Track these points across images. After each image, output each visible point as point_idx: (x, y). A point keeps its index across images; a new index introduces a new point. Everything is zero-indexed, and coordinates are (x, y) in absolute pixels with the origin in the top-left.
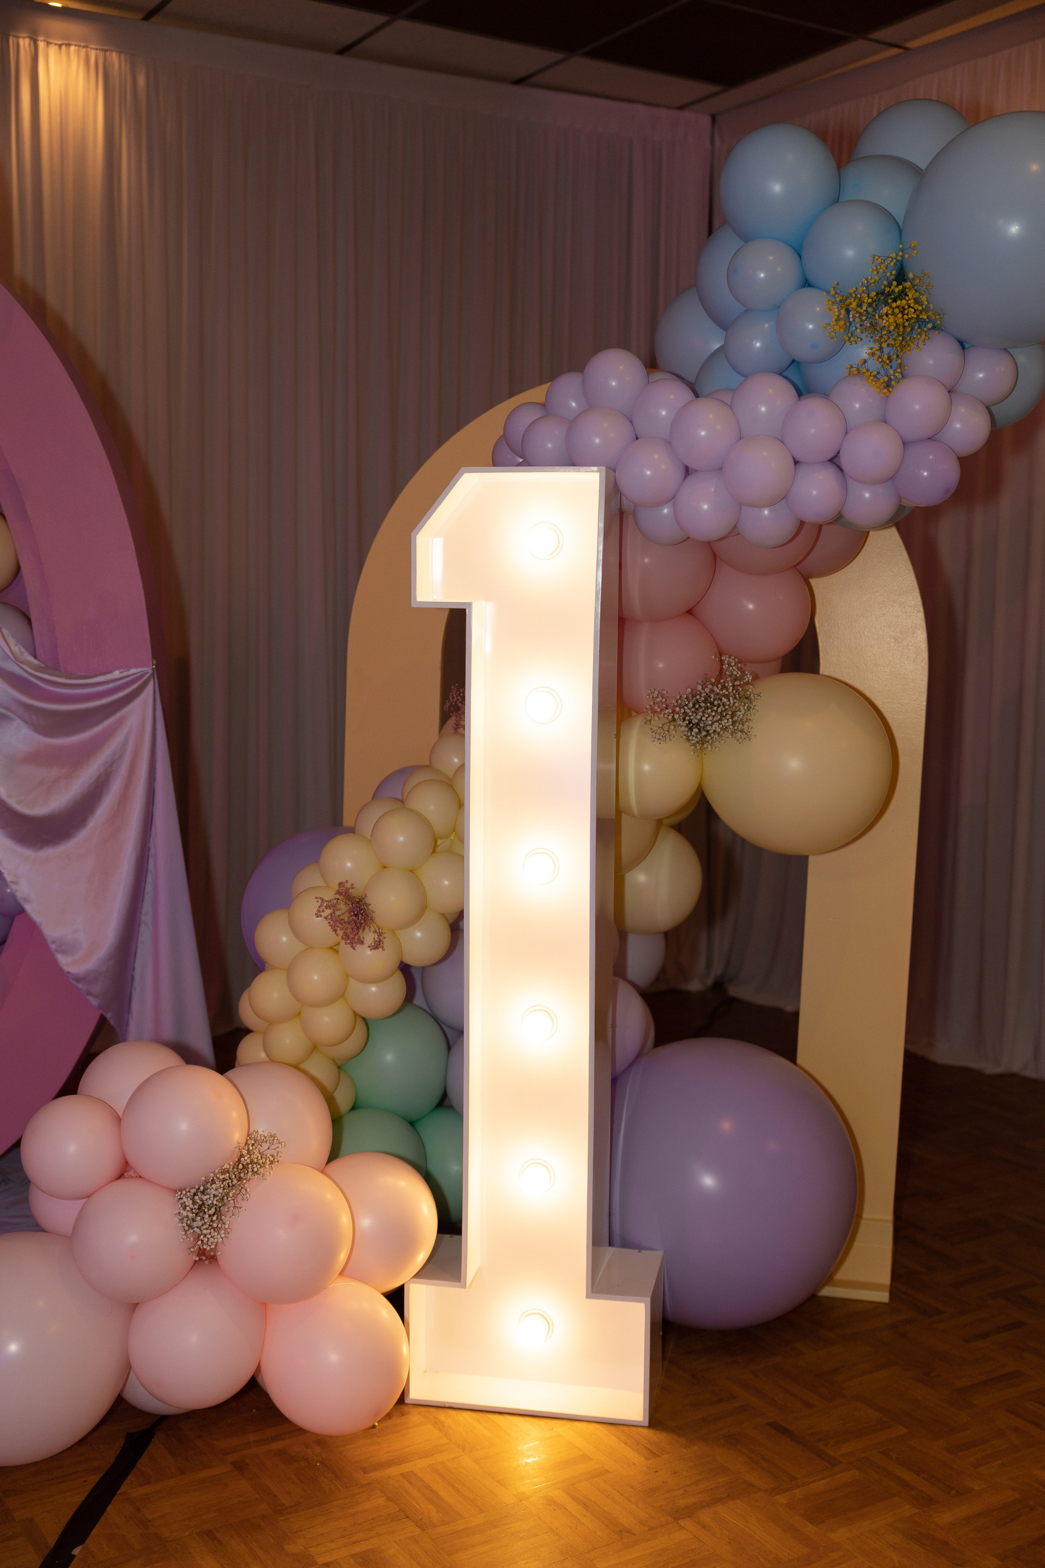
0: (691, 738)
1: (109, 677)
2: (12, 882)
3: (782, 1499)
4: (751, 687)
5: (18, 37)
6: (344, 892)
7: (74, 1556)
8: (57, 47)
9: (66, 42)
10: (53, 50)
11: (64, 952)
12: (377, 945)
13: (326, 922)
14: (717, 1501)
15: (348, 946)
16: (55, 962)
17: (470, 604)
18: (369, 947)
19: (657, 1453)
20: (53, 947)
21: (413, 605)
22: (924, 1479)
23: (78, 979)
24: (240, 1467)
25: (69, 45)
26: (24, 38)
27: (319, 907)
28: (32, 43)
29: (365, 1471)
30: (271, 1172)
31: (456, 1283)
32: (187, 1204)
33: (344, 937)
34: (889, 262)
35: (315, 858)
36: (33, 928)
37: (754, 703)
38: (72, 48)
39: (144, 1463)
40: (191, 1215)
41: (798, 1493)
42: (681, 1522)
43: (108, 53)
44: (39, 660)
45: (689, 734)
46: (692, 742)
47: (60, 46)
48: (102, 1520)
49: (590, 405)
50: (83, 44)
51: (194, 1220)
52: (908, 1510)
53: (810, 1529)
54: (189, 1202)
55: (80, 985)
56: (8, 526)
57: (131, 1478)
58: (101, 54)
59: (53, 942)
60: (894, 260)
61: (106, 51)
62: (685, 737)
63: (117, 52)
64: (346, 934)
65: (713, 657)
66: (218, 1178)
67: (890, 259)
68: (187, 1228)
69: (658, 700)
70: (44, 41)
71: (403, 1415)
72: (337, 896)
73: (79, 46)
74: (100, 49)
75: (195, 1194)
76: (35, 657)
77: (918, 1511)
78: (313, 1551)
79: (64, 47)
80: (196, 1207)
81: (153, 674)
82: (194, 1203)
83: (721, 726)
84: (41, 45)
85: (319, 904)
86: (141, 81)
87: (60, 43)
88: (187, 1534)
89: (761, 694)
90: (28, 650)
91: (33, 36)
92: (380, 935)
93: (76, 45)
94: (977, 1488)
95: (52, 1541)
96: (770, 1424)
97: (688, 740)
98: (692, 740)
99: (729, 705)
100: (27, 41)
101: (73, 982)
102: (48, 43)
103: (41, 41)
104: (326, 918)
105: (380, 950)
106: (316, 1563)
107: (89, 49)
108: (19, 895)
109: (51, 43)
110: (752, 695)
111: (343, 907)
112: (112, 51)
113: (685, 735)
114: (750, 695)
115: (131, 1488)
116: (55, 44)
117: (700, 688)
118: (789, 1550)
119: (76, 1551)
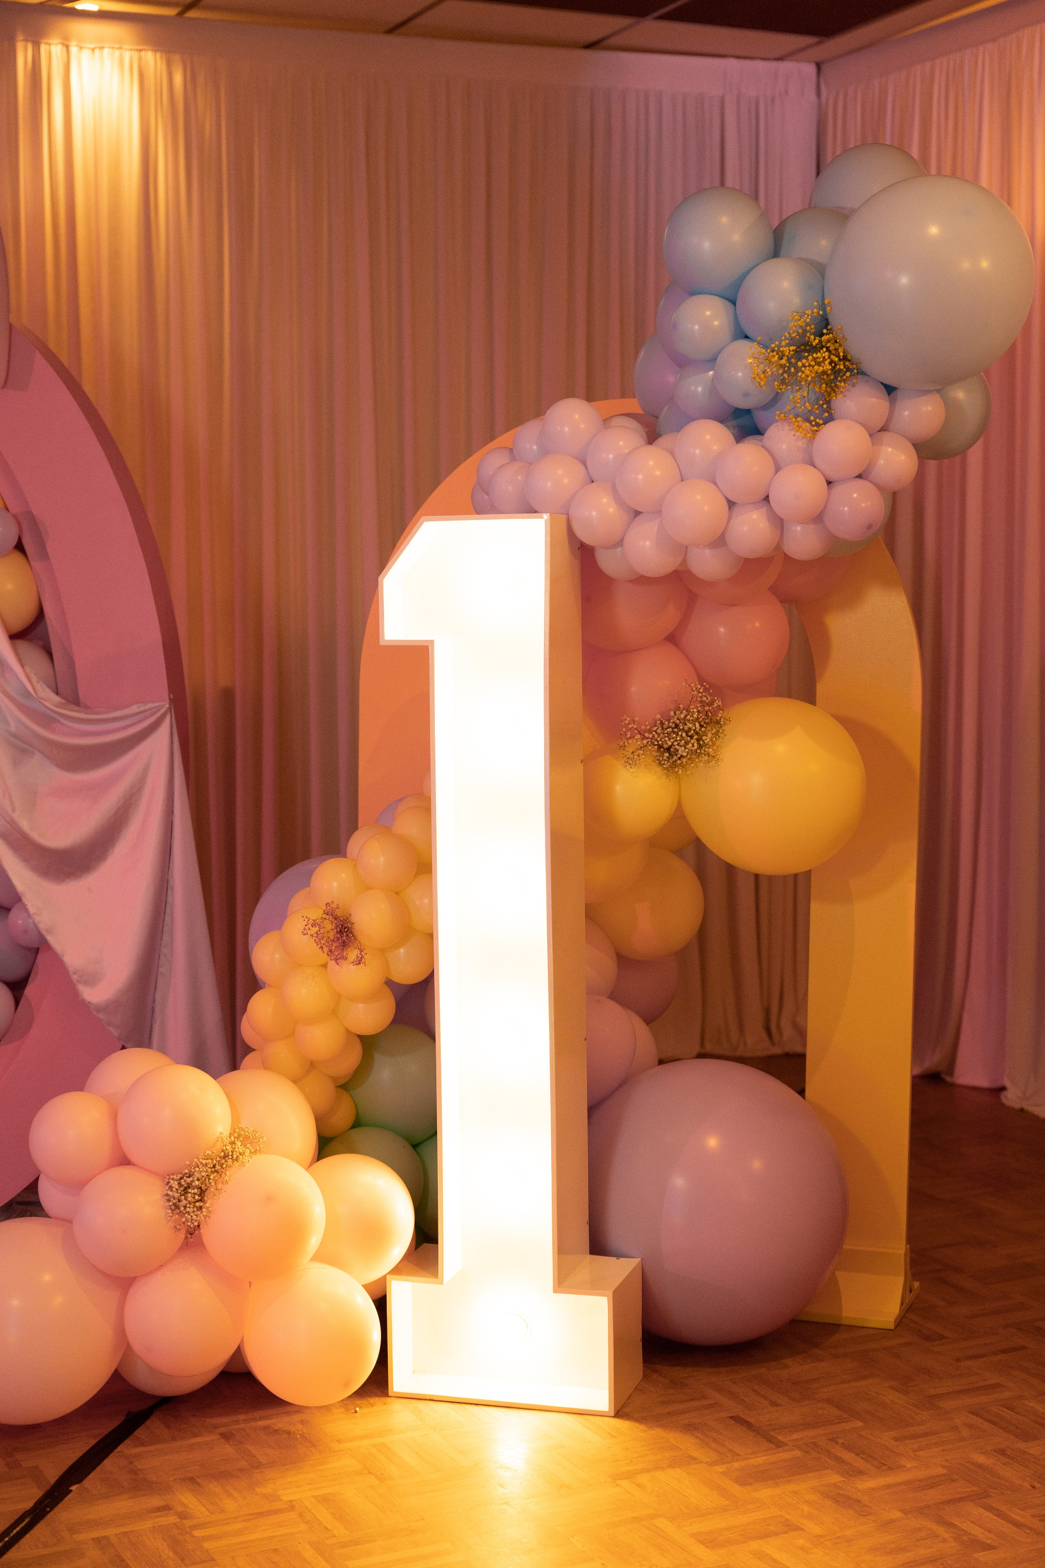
0: (663, 762)
1: (127, 711)
2: (34, 914)
3: (720, 1469)
4: (721, 712)
5: (49, 44)
6: (331, 912)
7: (72, 1491)
8: (90, 51)
9: (99, 45)
10: (86, 54)
11: (87, 983)
12: (359, 961)
13: (312, 940)
14: (657, 1468)
15: (333, 962)
16: (76, 994)
17: (432, 642)
18: (352, 962)
19: (615, 1435)
20: (75, 977)
21: (382, 643)
22: (861, 1458)
23: (99, 1009)
24: (227, 1437)
25: (101, 48)
26: (56, 44)
27: (306, 925)
28: (65, 48)
29: (339, 1441)
30: (250, 1160)
31: (435, 1280)
32: (174, 1185)
33: (329, 953)
34: (805, 318)
35: (306, 881)
36: (57, 960)
37: (723, 728)
38: (106, 51)
39: (140, 1432)
40: (176, 1195)
41: (736, 1465)
42: (619, 1482)
43: (143, 53)
44: (62, 697)
45: (661, 759)
46: (664, 766)
47: (93, 50)
48: (99, 1468)
49: (545, 452)
50: (117, 46)
51: (180, 1201)
52: (835, 1478)
53: (736, 1489)
54: (175, 1185)
55: (101, 1016)
56: (30, 565)
57: (128, 1441)
58: (136, 55)
59: (75, 973)
60: (810, 317)
61: (140, 51)
62: (657, 761)
63: (153, 50)
64: (331, 951)
65: (684, 684)
66: (201, 1163)
67: (806, 316)
68: (173, 1207)
69: (630, 726)
70: (77, 46)
71: (385, 1404)
72: (324, 916)
73: (113, 48)
74: (134, 50)
75: (181, 1178)
76: (57, 693)
77: (843, 1479)
78: (280, 1492)
79: (97, 51)
80: (182, 1189)
81: (170, 708)
82: (180, 1185)
83: (687, 750)
84: (73, 50)
85: (305, 923)
86: (178, 79)
87: (92, 46)
88: (171, 1479)
89: (731, 719)
90: (49, 687)
91: (66, 43)
92: (361, 951)
93: (110, 48)
94: (909, 1465)
95: (53, 1481)
96: (731, 1418)
97: (660, 764)
98: (664, 764)
99: (694, 730)
100: (59, 47)
101: (94, 1013)
102: (81, 48)
103: (74, 46)
104: (312, 936)
105: (362, 965)
106: (281, 1500)
107: (123, 51)
108: (42, 926)
109: (84, 48)
110: (722, 720)
111: (329, 926)
112: (147, 50)
113: (658, 760)
114: (720, 720)
115: (126, 1449)
116: (88, 48)
117: (672, 713)
118: (711, 1502)
119: (73, 1488)
